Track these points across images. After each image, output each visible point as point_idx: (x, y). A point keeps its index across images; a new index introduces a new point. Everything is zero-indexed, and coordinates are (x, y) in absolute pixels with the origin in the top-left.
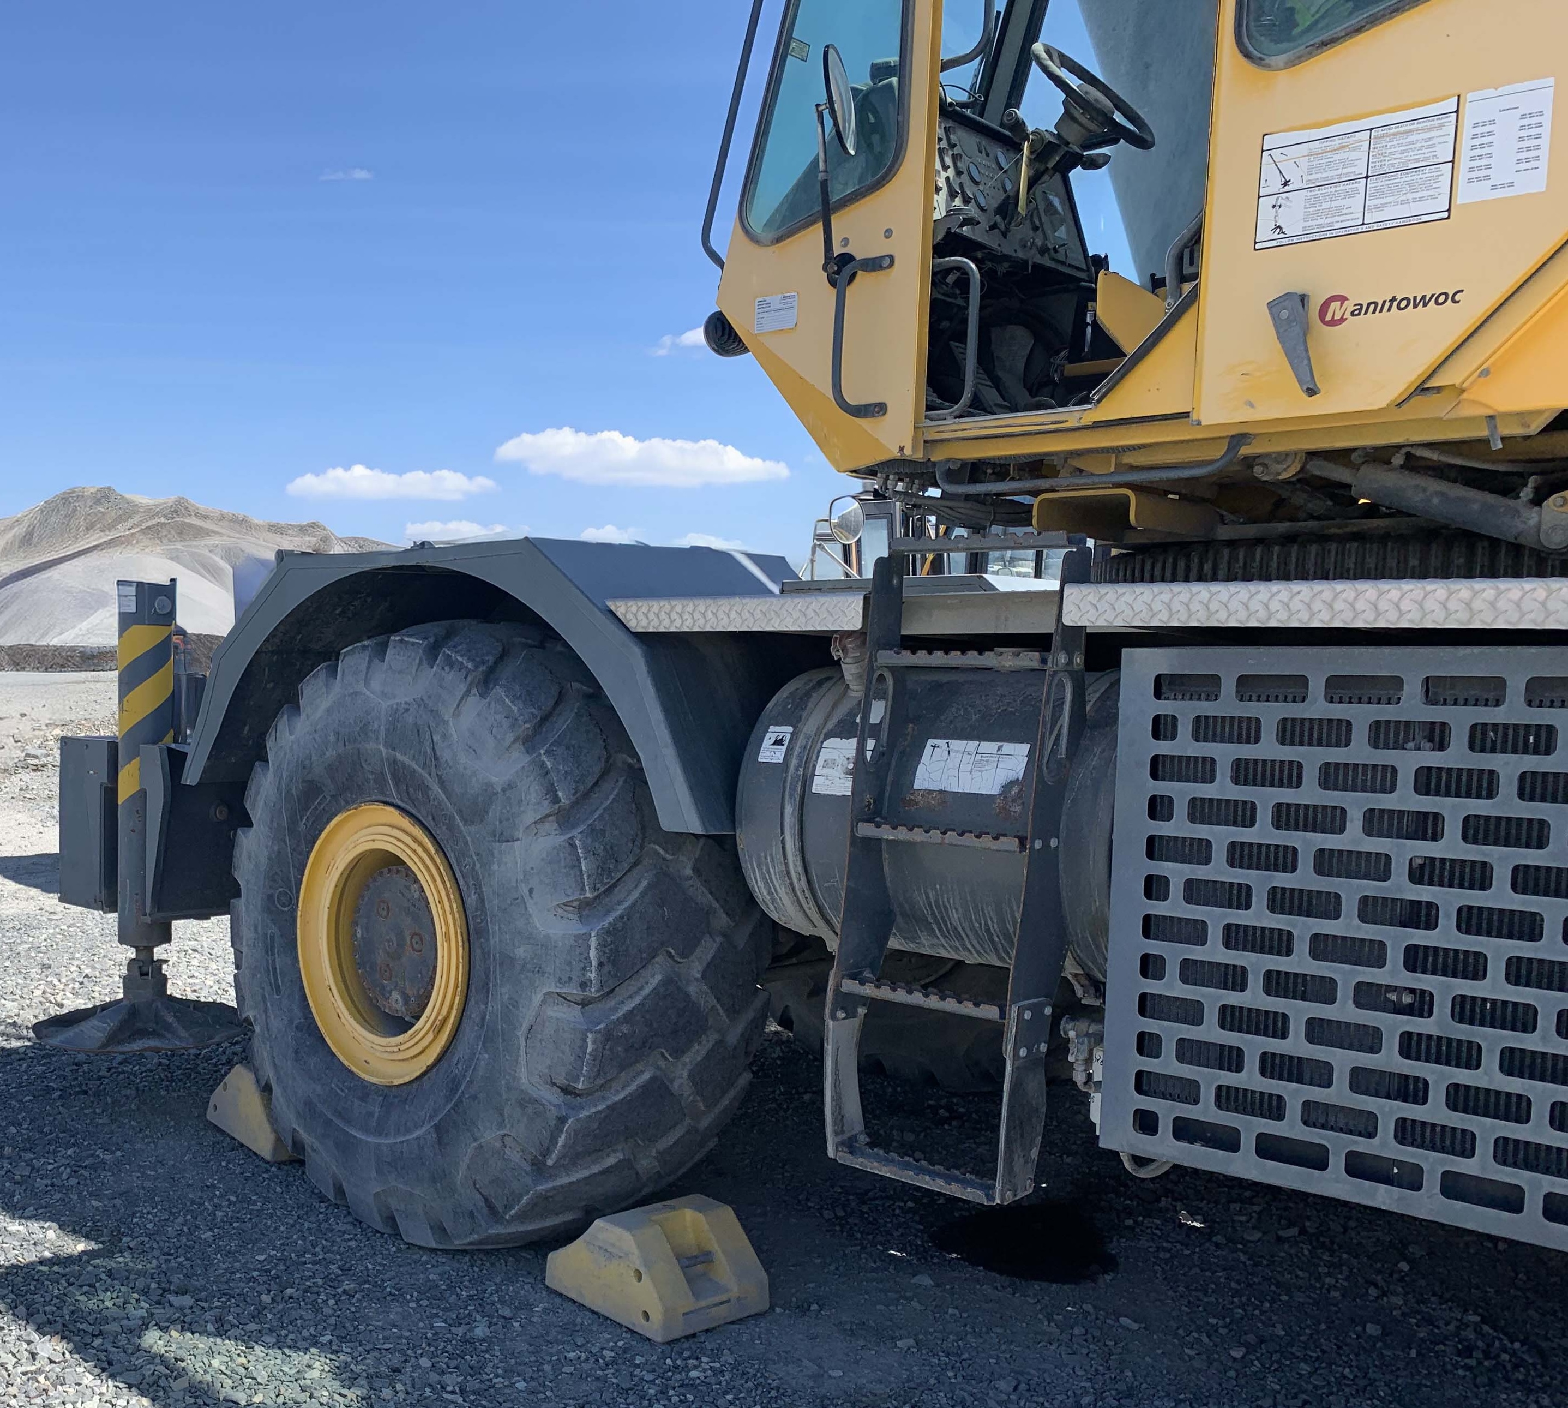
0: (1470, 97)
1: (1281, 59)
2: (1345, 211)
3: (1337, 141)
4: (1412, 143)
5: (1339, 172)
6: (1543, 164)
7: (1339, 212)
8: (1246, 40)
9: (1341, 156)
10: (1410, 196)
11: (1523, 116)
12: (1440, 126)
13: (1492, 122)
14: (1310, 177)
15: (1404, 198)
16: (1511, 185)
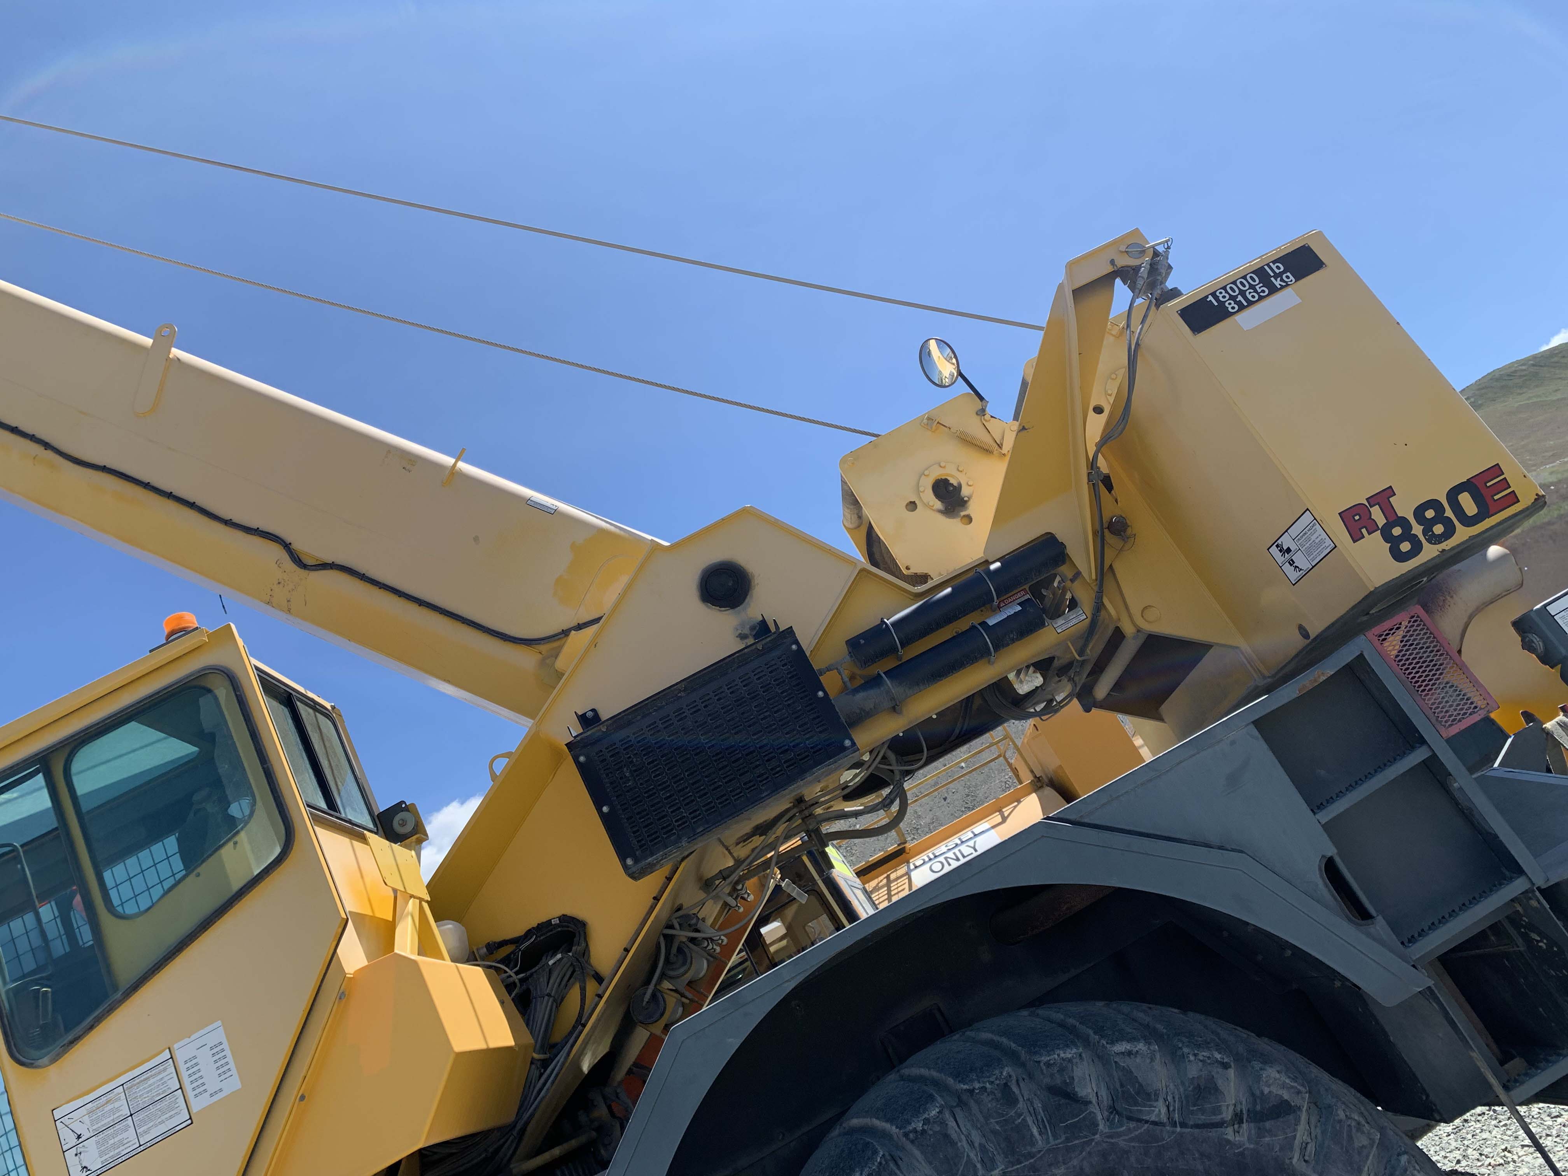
0: (176, 1046)
1: (45, 1060)
2: (125, 1141)
3: (104, 1099)
4: (150, 1086)
5: (112, 1118)
6: (234, 1071)
7: (121, 1143)
8: (17, 1055)
9: (109, 1107)
10: (163, 1118)
11: (211, 1049)
12: (165, 1070)
13: (195, 1057)
14: (94, 1128)
15: (160, 1120)
16: (221, 1090)
